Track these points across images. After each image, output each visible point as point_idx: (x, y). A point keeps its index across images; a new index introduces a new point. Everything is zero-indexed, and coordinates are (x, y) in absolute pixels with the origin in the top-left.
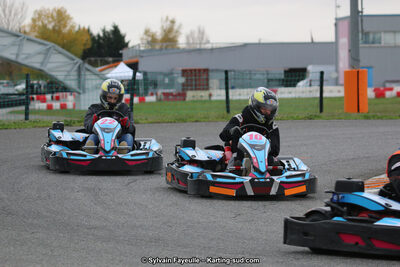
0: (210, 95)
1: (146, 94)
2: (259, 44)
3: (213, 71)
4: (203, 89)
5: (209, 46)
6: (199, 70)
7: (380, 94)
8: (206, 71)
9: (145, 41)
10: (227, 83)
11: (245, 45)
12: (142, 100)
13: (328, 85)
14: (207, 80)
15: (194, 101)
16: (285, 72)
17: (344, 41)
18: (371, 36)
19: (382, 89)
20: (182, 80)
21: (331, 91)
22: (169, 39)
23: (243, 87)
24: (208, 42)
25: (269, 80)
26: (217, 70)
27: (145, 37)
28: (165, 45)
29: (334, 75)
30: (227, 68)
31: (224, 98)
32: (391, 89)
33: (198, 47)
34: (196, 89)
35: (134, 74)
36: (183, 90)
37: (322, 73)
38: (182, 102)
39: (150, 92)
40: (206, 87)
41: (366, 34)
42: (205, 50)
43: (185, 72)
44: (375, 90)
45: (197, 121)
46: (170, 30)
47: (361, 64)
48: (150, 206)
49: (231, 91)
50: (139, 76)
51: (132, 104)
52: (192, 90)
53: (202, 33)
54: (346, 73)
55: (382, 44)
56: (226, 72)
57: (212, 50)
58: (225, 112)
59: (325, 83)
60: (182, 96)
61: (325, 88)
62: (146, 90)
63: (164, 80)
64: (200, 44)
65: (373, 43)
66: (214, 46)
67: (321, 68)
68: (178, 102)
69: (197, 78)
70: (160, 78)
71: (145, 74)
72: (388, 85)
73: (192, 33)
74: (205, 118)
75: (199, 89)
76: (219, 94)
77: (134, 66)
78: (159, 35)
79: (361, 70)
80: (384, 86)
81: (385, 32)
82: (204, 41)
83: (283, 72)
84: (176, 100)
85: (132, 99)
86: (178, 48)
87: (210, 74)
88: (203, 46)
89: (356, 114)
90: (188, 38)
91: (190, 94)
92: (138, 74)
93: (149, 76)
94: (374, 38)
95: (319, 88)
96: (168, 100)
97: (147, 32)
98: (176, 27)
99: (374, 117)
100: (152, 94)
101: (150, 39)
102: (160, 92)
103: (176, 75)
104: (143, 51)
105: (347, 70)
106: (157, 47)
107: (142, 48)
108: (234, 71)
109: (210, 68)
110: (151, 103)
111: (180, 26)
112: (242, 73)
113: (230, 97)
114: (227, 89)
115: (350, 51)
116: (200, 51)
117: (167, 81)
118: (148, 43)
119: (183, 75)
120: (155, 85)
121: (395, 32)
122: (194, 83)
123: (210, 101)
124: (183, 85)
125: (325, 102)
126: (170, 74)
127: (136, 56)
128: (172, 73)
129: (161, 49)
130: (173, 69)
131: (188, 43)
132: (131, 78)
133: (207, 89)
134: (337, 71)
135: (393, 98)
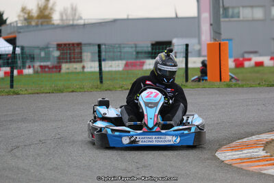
0: (83, 67)
1: (24, 67)
2: (128, 19)
3: (85, 44)
4: (78, 62)
5: (81, 22)
6: (73, 44)
7: (239, 64)
8: (79, 45)
9: (22, 18)
10: (100, 56)
11: (115, 21)
12: (20, 73)
13: (192, 56)
14: (81, 53)
15: (68, 73)
16: (152, 45)
17: (206, 16)
18: (230, 11)
19: (241, 59)
20: (57, 54)
21: (195, 62)
22: (44, 16)
23: (113, 59)
24: (81, 18)
25: (138, 53)
26: (90, 44)
27: (22, 14)
28: (40, 21)
29: (197, 47)
30: (99, 43)
31: (97, 69)
32: (250, 60)
33: (71, 23)
34: (70, 62)
35: (14, 49)
36: (59, 63)
37: (187, 45)
38: (58, 74)
39: (27, 65)
40: (80, 60)
41: (225, 9)
42: (78, 26)
43: (59, 46)
44: (235, 61)
45: (73, 91)
46: (45, 7)
47: (223, 37)
48: (32, 171)
49: (103, 63)
50: (18, 50)
51: (12, 76)
52: (66, 62)
53: (74, 10)
54: (209, 45)
55: (241, 18)
56: (99, 46)
57: (84, 25)
58: (99, 82)
59: (189, 54)
60: (58, 68)
61: (189, 59)
62: (24, 63)
63: (40, 54)
64: (73, 20)
65: (232, 17)
66: (86, 22)
67: (186, 41)
68: (55, 74)
69: (71, 51)
70: (36, 52)
71: (22, 48)
72: (247, 56)
73: (65, 10)
74: (81, 88)
75: (74, 62)
76: (92, 66)
77: (12, 41)
78: (35, 13)
79: (222, 42)
80: (243, 57)
81: (243, 7)
82: (76, 17)
83: (150, 45)
84: (53, 72)
85: (12, 72)
86: (53, 24)
87: (83, 48)
88: (75, 22)
89: (219, 83)
90: (61, 15)
91: (65, 67)
92: (17, 49)
93: (27, 51)
94: (233, 12)
95: (184, 59)
96: (45, 72)
97: (23, 10)
98: (50, 5)
99: (235, 85)
100: (29, 67)
101: (26, 16)
102: (37, 64)
103: (51, 49)
104: (20, 28)
105: (209, 42)
106: (33, 23)
107: (19, 25)
108: (105, 45)
109: (83, 42)
110: (29, 75)
111: (54, 4)
112: (113, 46)
113: (103, 69)
114: (100, 61)
115: (211, 25)
116: (73, 26)
117: (43, 54)
118: (25, 19)
119: (58, 49)
120: (32, 58)
121: (252, 7)
122: (68, 56)
123: (83, 72)
124: (59, 58)
125: (189, 72)
126: (46, 48)
127: (14, 32)
128: (47, 48)
129: (37, 25)
130: (49, 44)
131: (62, 20)
132: (11, 52)
133: (81, 62)
134: (199, 43)
135: (252, 67)
